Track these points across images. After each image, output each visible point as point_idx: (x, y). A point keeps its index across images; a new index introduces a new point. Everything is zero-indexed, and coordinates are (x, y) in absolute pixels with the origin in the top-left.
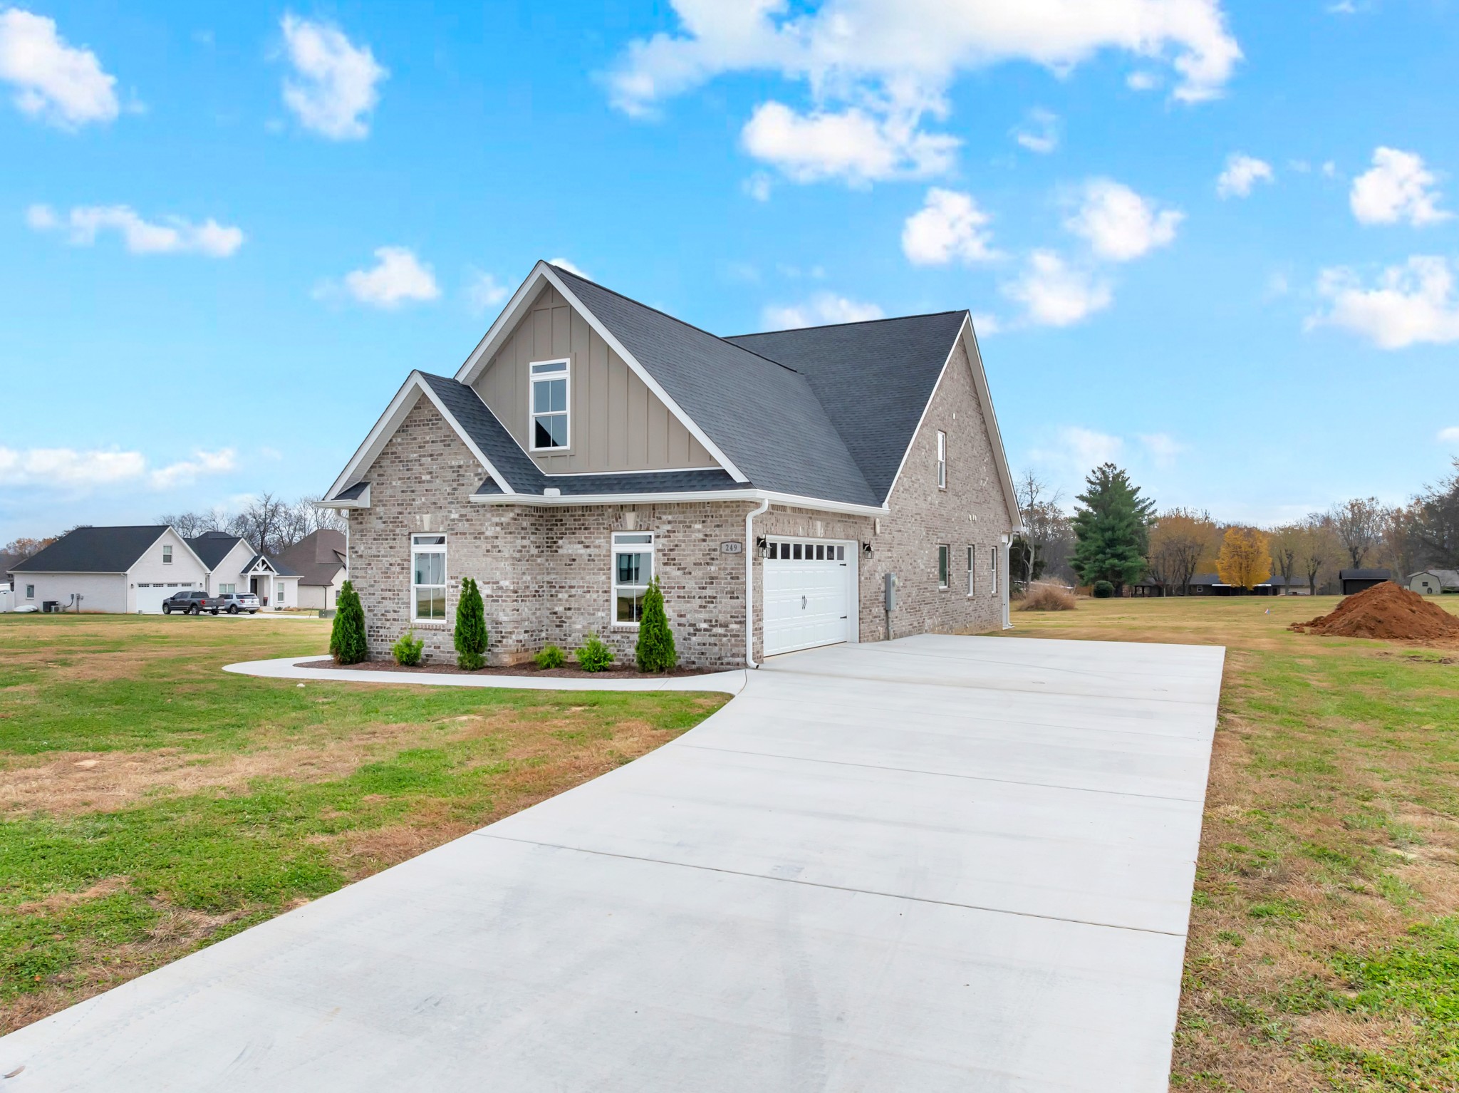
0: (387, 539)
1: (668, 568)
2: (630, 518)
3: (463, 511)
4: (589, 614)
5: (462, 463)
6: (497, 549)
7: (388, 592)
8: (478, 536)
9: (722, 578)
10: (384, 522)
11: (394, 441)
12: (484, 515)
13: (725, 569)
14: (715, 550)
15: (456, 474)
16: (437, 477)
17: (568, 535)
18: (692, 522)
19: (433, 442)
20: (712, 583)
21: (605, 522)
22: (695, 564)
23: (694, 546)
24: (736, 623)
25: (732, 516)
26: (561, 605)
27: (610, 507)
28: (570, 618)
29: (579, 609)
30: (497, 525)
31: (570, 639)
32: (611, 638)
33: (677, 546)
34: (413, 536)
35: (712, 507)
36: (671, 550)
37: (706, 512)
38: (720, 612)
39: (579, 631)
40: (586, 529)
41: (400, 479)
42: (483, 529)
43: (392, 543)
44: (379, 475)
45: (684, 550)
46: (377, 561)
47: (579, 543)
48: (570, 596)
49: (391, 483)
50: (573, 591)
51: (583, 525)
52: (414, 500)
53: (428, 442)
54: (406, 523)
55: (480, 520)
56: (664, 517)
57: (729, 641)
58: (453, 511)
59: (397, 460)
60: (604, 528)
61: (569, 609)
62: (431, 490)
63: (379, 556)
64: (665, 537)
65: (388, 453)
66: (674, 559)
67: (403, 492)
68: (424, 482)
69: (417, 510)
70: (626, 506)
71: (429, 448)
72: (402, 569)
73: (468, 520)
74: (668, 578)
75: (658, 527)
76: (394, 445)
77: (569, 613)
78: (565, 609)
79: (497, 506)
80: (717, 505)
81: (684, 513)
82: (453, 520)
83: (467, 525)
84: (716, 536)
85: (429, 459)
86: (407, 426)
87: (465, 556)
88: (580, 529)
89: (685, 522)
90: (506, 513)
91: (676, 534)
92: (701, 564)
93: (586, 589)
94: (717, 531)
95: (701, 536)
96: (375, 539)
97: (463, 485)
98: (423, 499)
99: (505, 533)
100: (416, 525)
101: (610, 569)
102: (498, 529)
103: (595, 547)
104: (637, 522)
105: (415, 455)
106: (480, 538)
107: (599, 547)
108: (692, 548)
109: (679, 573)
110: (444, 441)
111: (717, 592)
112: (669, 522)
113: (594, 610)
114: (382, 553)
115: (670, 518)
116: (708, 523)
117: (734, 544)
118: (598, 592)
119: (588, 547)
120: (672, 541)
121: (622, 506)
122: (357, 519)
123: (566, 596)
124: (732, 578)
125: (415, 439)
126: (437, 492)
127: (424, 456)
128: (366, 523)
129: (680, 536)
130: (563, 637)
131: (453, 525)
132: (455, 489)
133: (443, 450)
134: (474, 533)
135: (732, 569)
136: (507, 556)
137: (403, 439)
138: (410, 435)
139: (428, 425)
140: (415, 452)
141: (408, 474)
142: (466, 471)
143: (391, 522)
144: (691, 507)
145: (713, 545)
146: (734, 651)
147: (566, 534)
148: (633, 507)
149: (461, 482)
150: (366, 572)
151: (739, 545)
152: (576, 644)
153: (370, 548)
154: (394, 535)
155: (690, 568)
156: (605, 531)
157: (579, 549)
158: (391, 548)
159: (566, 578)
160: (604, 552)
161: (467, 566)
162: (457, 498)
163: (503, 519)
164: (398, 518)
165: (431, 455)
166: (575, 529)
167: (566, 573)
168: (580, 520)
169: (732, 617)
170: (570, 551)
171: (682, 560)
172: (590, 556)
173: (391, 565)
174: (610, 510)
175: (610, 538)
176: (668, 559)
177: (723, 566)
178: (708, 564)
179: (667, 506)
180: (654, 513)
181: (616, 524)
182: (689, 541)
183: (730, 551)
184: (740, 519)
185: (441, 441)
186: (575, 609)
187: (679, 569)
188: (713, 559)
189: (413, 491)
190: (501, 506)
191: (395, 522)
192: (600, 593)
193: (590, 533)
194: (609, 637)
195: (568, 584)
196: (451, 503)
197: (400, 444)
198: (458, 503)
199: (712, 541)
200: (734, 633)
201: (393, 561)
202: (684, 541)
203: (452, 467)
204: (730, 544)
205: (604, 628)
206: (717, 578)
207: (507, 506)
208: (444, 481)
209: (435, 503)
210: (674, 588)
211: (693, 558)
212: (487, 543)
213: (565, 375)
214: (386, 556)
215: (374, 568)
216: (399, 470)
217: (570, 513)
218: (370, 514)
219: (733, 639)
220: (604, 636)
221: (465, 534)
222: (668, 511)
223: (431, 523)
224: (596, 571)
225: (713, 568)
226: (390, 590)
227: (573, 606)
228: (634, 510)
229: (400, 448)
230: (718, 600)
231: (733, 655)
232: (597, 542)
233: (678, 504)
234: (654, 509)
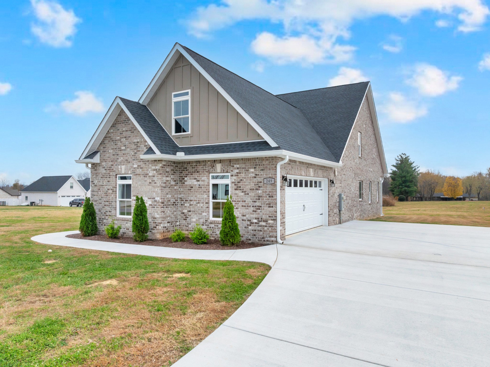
0: (106, 178)
1: (237, 192)
2: (219, 167)
3: (139, 164)
4: (199, 214)
5: (139, 140)
6: (154, 182)
7: (107, 203)
8: (146, 175)
9: (264, 197)
10: (105, 170)
11: (110, 131)
12: (148, 165)
13: (266, 192)
14: (261, 182)
15: (136, 146)
16: (128, 148)
17: (189, 175)
18: (249, 168)
19: (126, 131)
20: (259, 199)
21: (207, 169)
22: (250, 189)
23: (250, 180)
24: (272, 220)
25: (269, 165)
26: (186, 209)
27: (209, 161)
28: (190, 216)
29: (194, 211)
30: (154, 170)
31: (190, 226)
32: (210, 226)
33: (241, 180)
34: (118, 176)
35: (259, 160)
36: (239, 182)
37: (256, 163)
38: (263, 214)
39: (195, 222)
40: (198, 172)
41: (112, 149)
42: (148, 172)
43: (108, 179)
44: (104, 148)
45: (245, 182)
46: (102, 188)
47: (195, 179)
48: (190, 205)
49: (108, 151)
50: (192, 203)
51: (196, 170)
52: (118, 159)
53: (124, 131)
54: (114, 170)
55: (146, 168)
56: (235, 166)
57: (268, 229)
58: (135, 164)
59: (111, 140)
60: (206, 172)
61: (190, 211)
62: (125, 154)
63: (103, 185)
64: (236, 176)
65: (107, 137)
66: (240, 187)
67: (113, 155)
68: (122, 150)
69: (119, 164)
70: (216, 160)
71: (125, 134)
72: (113, 191)
73: (141, 168)
74: (237, 196)
75: (232, 171)
76: (110, 133)
77: (190, 213)
78: (188, 211)
79: (154, 161)
80: (261, 159)
81: (245, 163)
82: (135, 168)
83: (140, 170)
84: (261, 175)
85: (125, 139)
86: (115, 124)
87: (140, 185)
88: (195, 172)
89: (245, 168)
90: (158, 165)
91: (241, 174)
92: (253, 189)
93: (197, 202)
94: (262, 173)
95: (254, 175)
96: (101, 178)
97: (139, 151)
98: (122, 158)
99: (158, 174)
100: (119, 170)
101: (209, 192)
102: (155, 172)
103: (202, 181)
104: (222, 168)
105: (119, 138)
106: (146, 177)
107: (204, 181)
108: (249, 181)
109: (243, 194)
110: (131, 130)
111: (262, 204)
112: (238, 168)
113: (201, 212)
114: (105, 184)
115: (238, 166)
116: (257, 169)
117: (270, 179)
118: (203, 203)
119: (198, 181)
120: (239, 178)
121: (215, 161)
122: (94, 168)
123: (188, 205)
124: (269, 197)
125: (118, 130)
126: (128, 155)
127: (122, 138)
128: (98, 170)
129: (243, 175)
130: (187, 225)
131: (135, 170)
132: (136, 153)
133: (131, 134)
134: (144, 174)
135: (270, 192)
136: (158, 185)
137: (113, 130)
138: (117, 128)
139: (124, 123)
140: (118, 136)
141: (115, 147)
142: (140, 144)
143: (108, 169)
144: (248, 161)
145: (260, 180)
146: (270, 234)
147: (188, 175)
148: (220, 161)
149: (138, 150)
150: (98, 193)
151: (273, 180)
152: (193, 228)
153: (99, 182)
154: (109, 175)
155: (248, 191)
156: (207, 173)
157: (195, 182)
158: (108, 181)
159: (188, 196)
160: (206, 184)
161: (140, 190)
162: (137, 157)
163: (157, 167)
164: (111, 167)
165: (125, 137)
166: (193, 172)
167: (189, 194)
168: (195, 168)
169: (269, 217)
170: (190, 183)
171: (244, 187)
172: (200, 185)
173: (108, 189)
174: (209, 163)
175: (209, 176)
176: (237, 187)
177: (265, 190)
178: (257, 189)
179: (237, 160)
180: (230, 164)
181: (212, 170)
182: (248, 178)
183: (268, 183)
184: (273, 166)
185: (130, 130)
186: (192, 211)
187: (242, 192)
188: (260, 187)
189: (118, 155)
190: (156, 161)
191: (110, 169)
192: (204, 204)
193: (200, 174)
194: (208, 225)
195: (189, 199)
196: (134, 160)
197: (112, 133)
198: (137, 160)
199: (259, 177)
200: (271, 225)
201: (109, 187)
202: (245, 178)
203: (134, 143)
204: (268, 179)
205: (206, 221)
206: (261, 197)
207: (159, 161)
208: (131, 149)
209: (127, 160)
210: (240, 201)
211: (249, 186)
212: (150, 179)
213: (188, 98)
214: (106, 186)
215: (101, 191)
216: (112, 145)
217: (190, 164)
218: (100, 166)
219: (270, 228)
220: (206, 225)
221: (140, 175)
222: (237, 162)
223: (125, 169)
224: (202, 193)
225: (260, 192)
226: (108, 202)
227: (191, 210)
228: (220, 163)
229: (112, 134)
230: (262, 208)
231: (270, 237)
232: (203, 178)
233: (242, 159)
234: (230, 162)
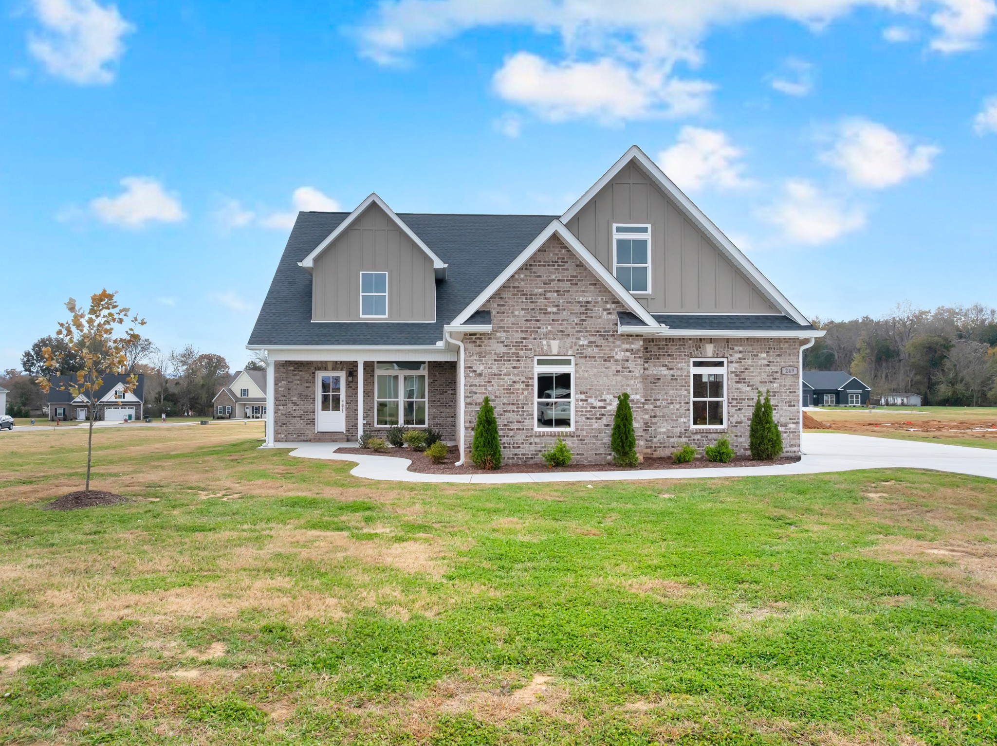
0: (510, 361)
1: (740, 385)
2: (709, 349)
3: (592, 339)
4: (672, 420)
5: (590, 299)
6: (628, 370)
7: (511, 406)
8: (608, 359)
9: (782, 392)
10: (506, 346)
11: (517, 276)
12: (614, 343)
13: (785, 385)
14: (777, 372)
15: (584, 308)
16: (564, 310)
17: (653, 360)
18: (758, 352)
19: (559, 280)
20: (775, 396)
21: (687, 351)
22: (761, 382)
23: (760, 369)
24: (793, 423)
25: (789, 349)
26: (647, 414)
27: (690, 339)
28: (656, 423)
29: (664, 417)
30: (627, 350)
31: (655, 440)
32: (693, 438)
33: (747, 369)
34: (536, 358)
35: (774, 342)
36: (742, 372)
37: (770, 345)
38: (781, 416)
39: (664, 433)
40: (669, 355)
41: (523, 309)
42: (613, 354)
43: (515, 364)
44: (498, 305)
45: (752, 372)
46: (498, 379)
47: (663, 366)
48: (655, 407)
49: (512, 313)
50: (658, 403)
51: (667, 352)
52: (539, 328)
53: (554, 280)
54: (530, 346)
55: (609, 346)
56: (736, 348)
57: (788, 436)
58: (582, 338)
59: (519, 294)
60: (685, 355)
61: (655, 417)
62: (558, 320)
63: (501, 375)
64: (737, 362)
65: (509, 287)
66: (745, 379)
67: (526, 320)
68: (550, 313)
69: (542, 336)
70: (704, 339)
71: (555, 285)
72: (527, 386)
73: (597, 346)
74: (740, 392)
75: (731, 355)
76: (517, 280)
77: (654, 420)
78: (651, 417)
79: (627, 335)
80: (779, 340)
81: (752, 345)
82: (583, 346)
83: (596, 350)
84: (777, 362)
85: (556, 294)
86: (531, 265)
87: (594, 375)
88: (664, 355)
89: (753, 352)
90: (636, 342)
91: (746, 361)
92: (766, 382)
93: (669, 401)
94: (778, 359)
95: (766, 362)
96: (495, 360)
97: (592, 317)
98: (549, 327)
99: (635, 357)
100: (542, 349)
101: (689, 386)
102: (628, 354)
103: (678, 369)
104: (714, 351)
105: (540, 290)
106: (610, 361)
107: (682, 369)
108: (759, 370)
109: (749, 389)
110: (571, 280)
111: (778, 402)
112: (740, 352)
113: (676, 417)
114: (505, 371)
115: (741, 349)
116: (771, 353)
117: (791, 368)
118: (680, 403)
119: (671, 369)
120: (742, 366)
121: (701, 339)
122: (474, 342)
123: (651, 407)
124: (790, 392)
125: (540, 276)
126: (565, 322)
127: (550, 291)
128: (485, 346)
129: (749, 362)
130: (649, 439)
131: (581, 350)
132: (583, 320)
133: (570, 287)
134: (603, 357)
135: (791, 386)
136: (637, 375)
137: (526, 276)
138: (534, 273)
139: (554, 266)
140: (540, 288)
141: (533, 306)
142: (594, 306)
143: (513, 346)
144: (758, 342)
145: (775, 369)
146: (792, 443)
147: (651, 359)
148: (711, 340)
149: (588, 315)
150: (486, 389)
151: (795, 369)
152: (661, 443)
153: (489, 368)
154: (517, 357)
155: (758, 385)
156: (686, 357)
157: (664, 371)
158: (514, 368)
159: (651, 393)
160: (686, 373)
161: (596, 383)
162: (586, 328)
163: (633, 346)
164: (522, 342)
165: (557, 291)
166: (659, 355)
167: (652, 389)
168: (664, 348)
169: (790, 419)
170: (655, 372)
171: (751, 379)
172: (673, 376)
173: (514, 382)
174: (690, 342)
175: (689, 362)
176: (740, 379)
177: (783, 383)
178: (771, 382)
179: (739, 340)
180: (728, 345)
181: (696, 352)
182: (757, 366)
183: (788, 373)
184: (796, 351)
185: (568, 280)
186: (660, 417)
187: (748, 386)
188: (775, 379)
189: (538, 321)
190: (631, 336)
191: (519, 346)
192: (682, 404)
193: (673, 359)
194: (690, 437)
195: (654, 397)
196: (580, 331)
197: (522, 280)
198: (586, 332)
199: (775, 366)
200: (792, 430)
201: (517, 379)
202: (753, 366)
203: (579, 302)
204: (788, 368)
205: (686, 430)
206: (778, 392)
207: (637, 336)
208: (571, 313)
209: (562, 331)
210: (744, 399)
211: (759, 378)
212: (617, 365)
213: (647, 236)
214: (509, 375)
215: (495, 385)
216: (523, 302)
217: (655, 343)
218: (490, 338)
219: (791, 435)
220: (686, 437)
221: (594, 357)
222: (739, 343)
223: (560, 347)
224: (678, 387)
225: (775, 385)
226: (513, 404)
227: (658, 414)
228: (711, 342)
229: (523, 283)
230: (779, 408)
231: (791, 446)
232: (679, 365)
233: (747, 339)
234: (727, 342)
